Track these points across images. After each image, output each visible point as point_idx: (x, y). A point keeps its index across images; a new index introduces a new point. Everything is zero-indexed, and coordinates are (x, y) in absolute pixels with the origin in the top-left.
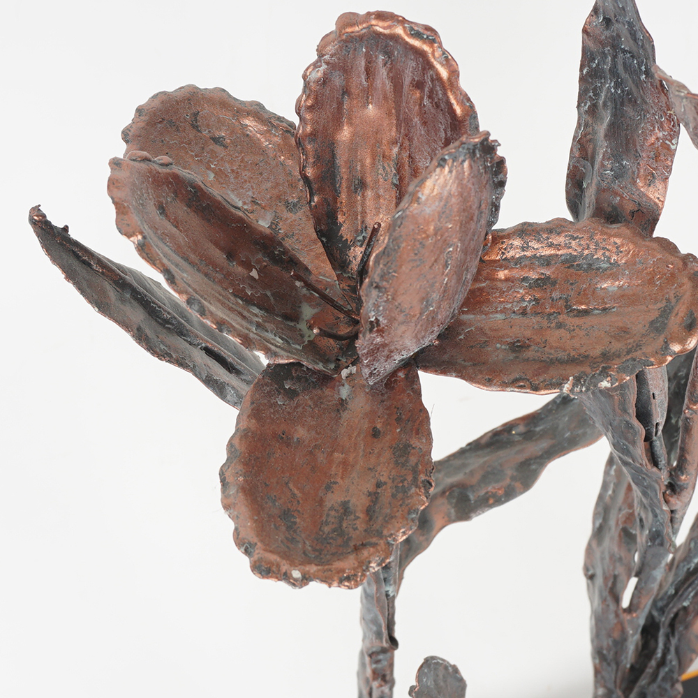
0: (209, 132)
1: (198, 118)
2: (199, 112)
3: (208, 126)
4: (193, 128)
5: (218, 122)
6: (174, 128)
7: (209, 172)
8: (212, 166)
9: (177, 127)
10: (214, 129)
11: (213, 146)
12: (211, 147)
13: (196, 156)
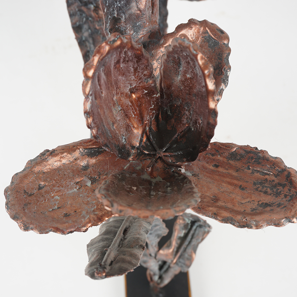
0: (35, 189)
1: (27, 192)
2: (25, 190)
3: (32, 189)
4: (31, 196)
5: (33, 183)
6: (28, 205)
7: (55, 198)
8: (53, 195)
9: (28, 203)
10: (35, 187)
11: (43, 191)
12: (43, 192)
13: (45, 200)
